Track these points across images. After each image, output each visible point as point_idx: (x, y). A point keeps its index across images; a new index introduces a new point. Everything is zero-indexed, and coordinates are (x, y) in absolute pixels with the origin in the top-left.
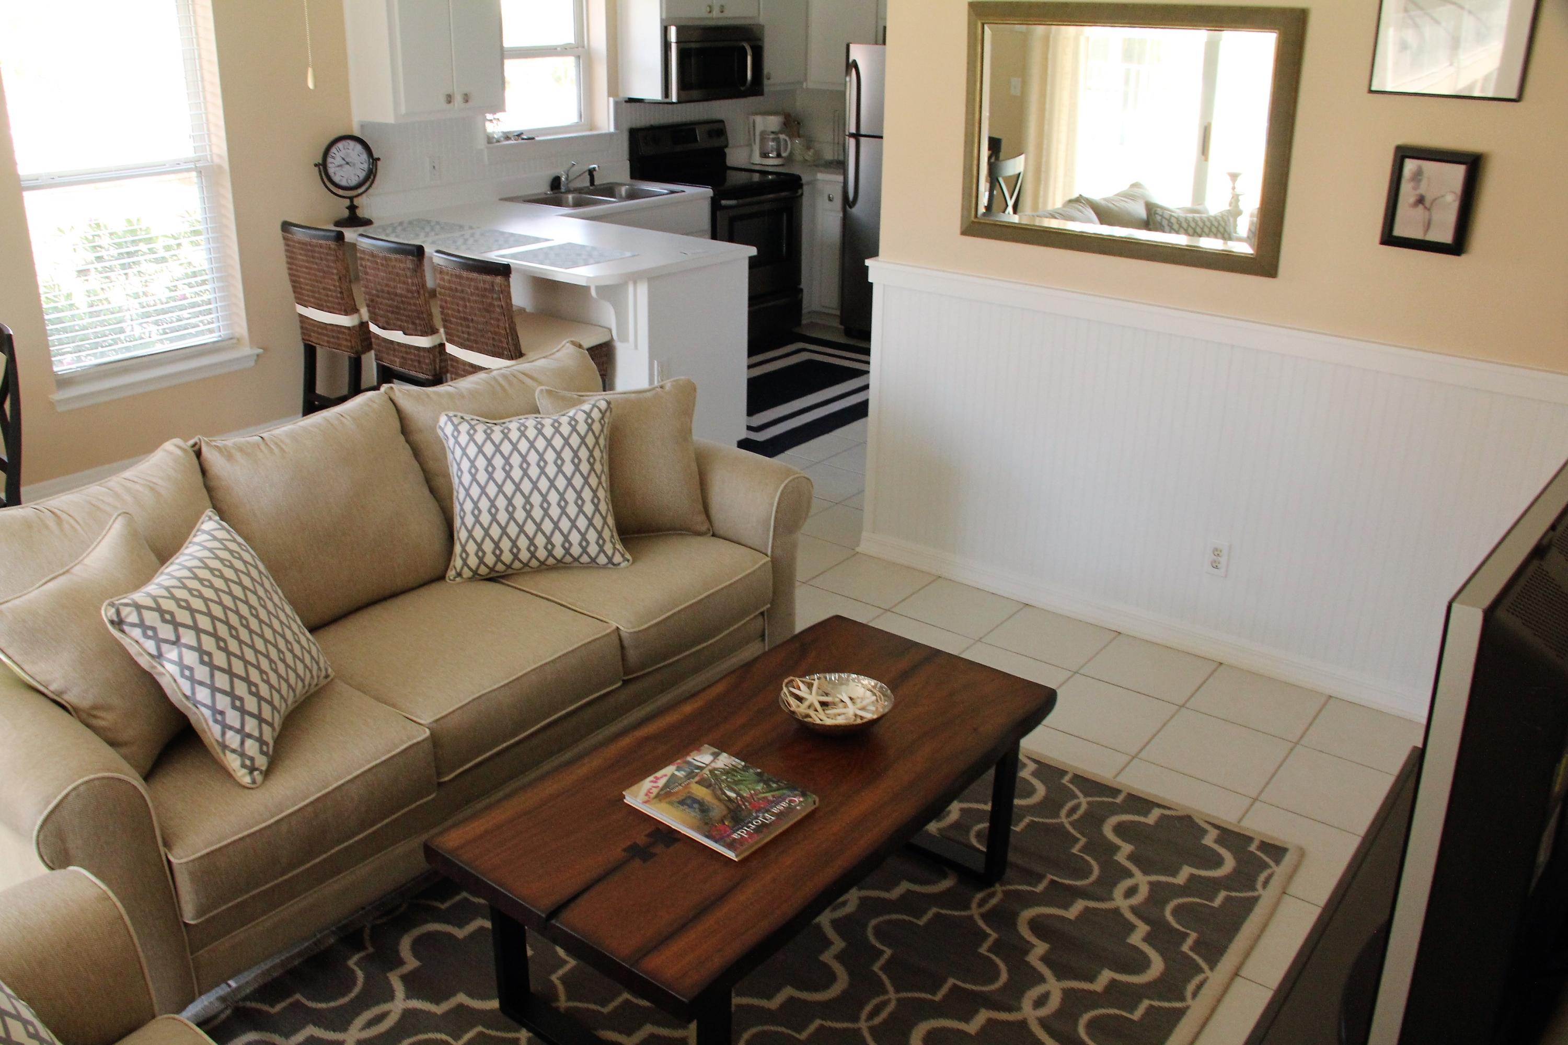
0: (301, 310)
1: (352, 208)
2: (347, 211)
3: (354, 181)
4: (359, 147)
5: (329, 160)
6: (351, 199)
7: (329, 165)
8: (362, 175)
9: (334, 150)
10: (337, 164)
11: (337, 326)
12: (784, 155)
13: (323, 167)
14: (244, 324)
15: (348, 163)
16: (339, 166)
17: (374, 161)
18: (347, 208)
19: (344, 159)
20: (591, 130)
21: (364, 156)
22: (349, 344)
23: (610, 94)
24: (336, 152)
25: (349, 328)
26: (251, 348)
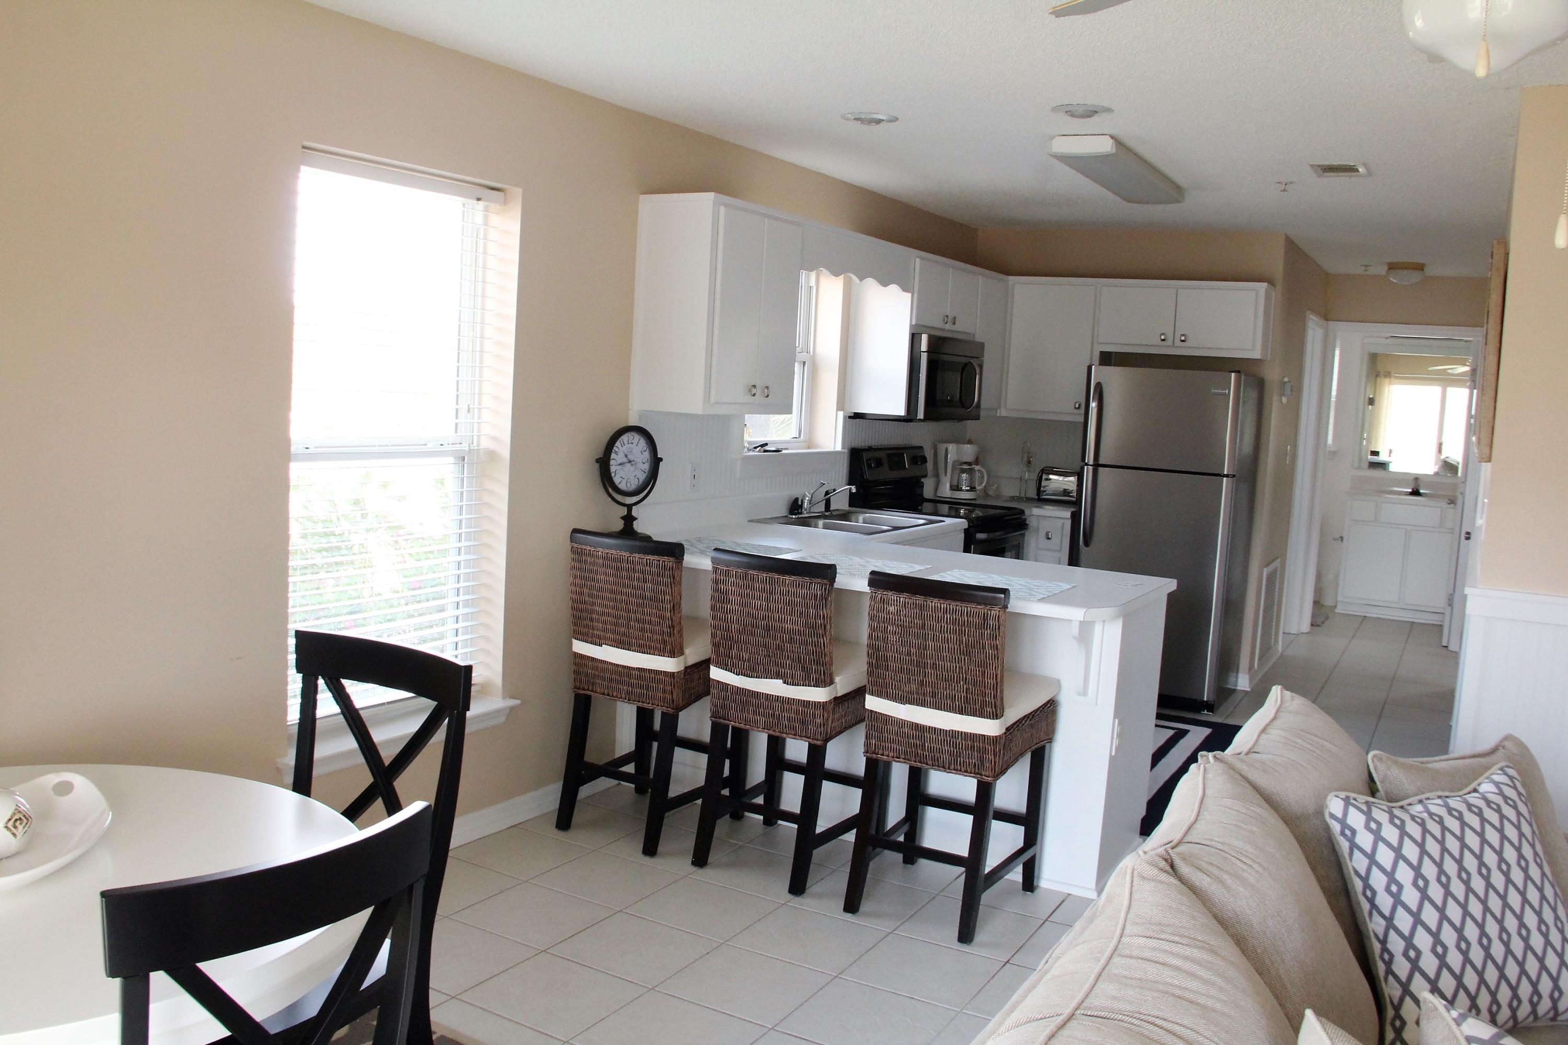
0: (581, 647)
1: (629, 519)
2: (623, 522)
3: (633, 485)
4: (642, 443)
5: (613, 456)
6: (630, 507)
7: (612, 462)
8: (642, 477)
9: (618, 444)
10: (619, 462)
11: (650, 671)
12: (978, 488)
13: (604, 463)
14: (498, 667)
15: (630, 462)
16: (621, 464)
17: (656, 462)
18: (623, 518)
19: (626, 456)
20: (809, 448)
21: (647, 455)
22: (668, 696)
23: (841, 406)
24: (620, 447)
25: (672, 675)
26: (504, 698)
